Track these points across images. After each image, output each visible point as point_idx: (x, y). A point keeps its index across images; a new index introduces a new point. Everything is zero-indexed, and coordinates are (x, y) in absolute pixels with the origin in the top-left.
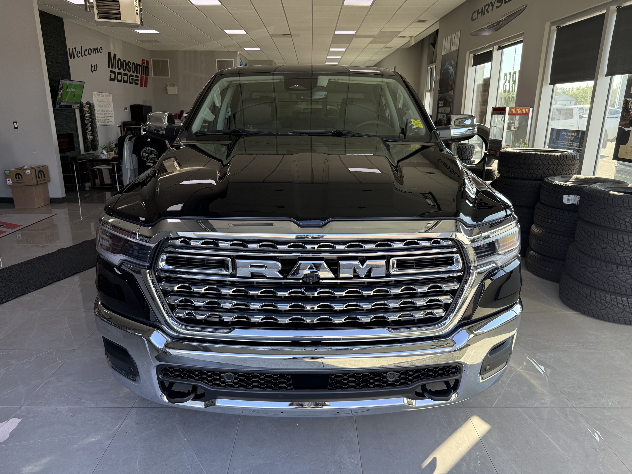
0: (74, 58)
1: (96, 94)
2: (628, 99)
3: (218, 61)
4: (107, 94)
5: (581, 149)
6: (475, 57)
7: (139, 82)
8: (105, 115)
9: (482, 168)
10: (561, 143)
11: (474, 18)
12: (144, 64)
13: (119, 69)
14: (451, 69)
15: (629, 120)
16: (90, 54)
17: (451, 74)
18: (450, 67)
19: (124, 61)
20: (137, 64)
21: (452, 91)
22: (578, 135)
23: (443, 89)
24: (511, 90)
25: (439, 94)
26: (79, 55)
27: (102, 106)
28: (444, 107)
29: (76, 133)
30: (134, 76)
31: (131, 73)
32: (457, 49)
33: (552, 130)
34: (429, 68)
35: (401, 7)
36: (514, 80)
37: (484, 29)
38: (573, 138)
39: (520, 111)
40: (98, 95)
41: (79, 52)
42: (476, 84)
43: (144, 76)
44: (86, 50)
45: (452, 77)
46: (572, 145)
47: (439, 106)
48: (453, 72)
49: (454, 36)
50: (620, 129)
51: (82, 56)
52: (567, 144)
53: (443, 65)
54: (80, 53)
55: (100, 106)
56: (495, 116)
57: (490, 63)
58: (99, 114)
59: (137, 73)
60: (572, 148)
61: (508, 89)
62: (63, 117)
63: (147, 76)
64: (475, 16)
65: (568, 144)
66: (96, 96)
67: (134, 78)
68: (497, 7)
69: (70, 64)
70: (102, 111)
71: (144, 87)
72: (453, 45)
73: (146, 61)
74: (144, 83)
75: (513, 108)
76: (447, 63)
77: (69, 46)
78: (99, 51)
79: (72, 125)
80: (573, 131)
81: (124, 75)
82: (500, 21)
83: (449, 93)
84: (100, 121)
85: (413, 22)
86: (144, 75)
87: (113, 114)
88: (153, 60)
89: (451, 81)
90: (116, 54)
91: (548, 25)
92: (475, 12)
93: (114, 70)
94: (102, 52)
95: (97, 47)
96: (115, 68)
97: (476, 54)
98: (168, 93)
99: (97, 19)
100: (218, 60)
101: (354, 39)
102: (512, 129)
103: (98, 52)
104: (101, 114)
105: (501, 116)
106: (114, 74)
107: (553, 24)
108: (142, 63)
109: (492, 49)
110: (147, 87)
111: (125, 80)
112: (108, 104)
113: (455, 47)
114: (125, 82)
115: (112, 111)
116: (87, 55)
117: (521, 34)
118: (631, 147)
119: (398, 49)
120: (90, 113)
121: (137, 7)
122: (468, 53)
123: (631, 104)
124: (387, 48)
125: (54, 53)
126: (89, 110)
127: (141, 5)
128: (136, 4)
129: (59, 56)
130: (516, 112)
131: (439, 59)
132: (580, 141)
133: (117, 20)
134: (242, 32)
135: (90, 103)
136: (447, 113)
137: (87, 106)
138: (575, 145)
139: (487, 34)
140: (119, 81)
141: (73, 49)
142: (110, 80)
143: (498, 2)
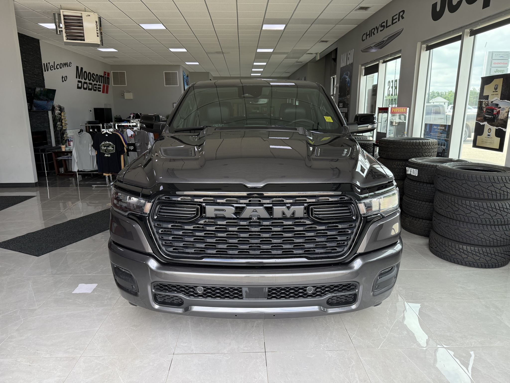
0: (48, 70)
2: (482, 100)
5: (448, 139)
6: (365, 68)
7: (101, 90)
11: (364, 39)
12: (106, 75)
13: (85, 79)
14: (348, 78)
15: (484, 116)
16: (61, 67)
17: (348, 82)
18: (347, 77)
19: (89, 73)
20: (100, 75)
21: (349, 95)
22: (445, 128)
23: (342, 93)
24: (393, 94)
25: (339, 97)
26: (52, 69)
28: (342, 108)
29: (49, 131)
30: (97, 85)
31: (95, 82)
32: (352, 63)
33: (426, 125)
34: (332, 77)
35: (307, 30)
36: (396, 86)
37: (372, 47)
38: (442, 130)
39: (399, 110)
41: (52, 66)
42: (367, 89)
43: (106, 85)
44: (58, 64)
45: (349, 85)
46: (441, 136)
48: (349, 81)
49: (349, 52)
50: (477, 124)
51: (55, 69)
52: (437, 136)
53: (341, 75)
54: (53, 67)
56: (380, 114)
57: (377, 73)
58: (68, 115)
59: (100, 83)
60: (442, 138)
61: (391, 93)
62: (38, 118)
63: (108, 85)
64: (364, 37)
67: (97, 86)
68: (381, 31)
69: (44, 75)
71: (106, 93)
72: (348, 60)
73: (108, 73)
74: (105, 90)
75: (395, 108)
76: (344, 74)
77: (44, 61)
78: (68, 65)
79: (45, 124)
80: (442, 126)
81: (89, 84)
82: (383, 41)
83: (346, 97)
85: (317, 42)
89: (348, 88)
90: (83, 68)
91: (419, 44)
92: (365, 34)
93: (80, 80)
94: (71, 66)
95: (67, 63)
96: (82, 79)
97: (367, 67)
98: (125, 98)
99: (65, 40)
100: (165, 72)
101: (273, 56)
102: (394, 124)
103: (68, 66)
105: (385, 115)
106: (81, 84)
107: (423, 43)
108: (104, 75)
109: (378, 63)
113: (350, 62)
114: (90, 89)
116: (59, 68)
117: (400, 51)
118: (486, 137)
119: (307, 63)
120: (60, 114)
121: (98, 31)
122: (360, 66)
123: (484, 104)
124: (298, 62)
125: (32, 67)
126: (60, 112)
127: (101, 29)
128: (97, 28)
129: (35, 69)
130: (396, 111)
131: (338, 71)
132: (447, 133)
133: (81, 41)
134: (184, 50)
135: (61, 107)
136: (346, 113)
137: (58, 108)
138: (443, 136)
139: (374, 51)
140: (85, 89)
141: (47, 63)
142: (77, 88)
143: (382, 26)
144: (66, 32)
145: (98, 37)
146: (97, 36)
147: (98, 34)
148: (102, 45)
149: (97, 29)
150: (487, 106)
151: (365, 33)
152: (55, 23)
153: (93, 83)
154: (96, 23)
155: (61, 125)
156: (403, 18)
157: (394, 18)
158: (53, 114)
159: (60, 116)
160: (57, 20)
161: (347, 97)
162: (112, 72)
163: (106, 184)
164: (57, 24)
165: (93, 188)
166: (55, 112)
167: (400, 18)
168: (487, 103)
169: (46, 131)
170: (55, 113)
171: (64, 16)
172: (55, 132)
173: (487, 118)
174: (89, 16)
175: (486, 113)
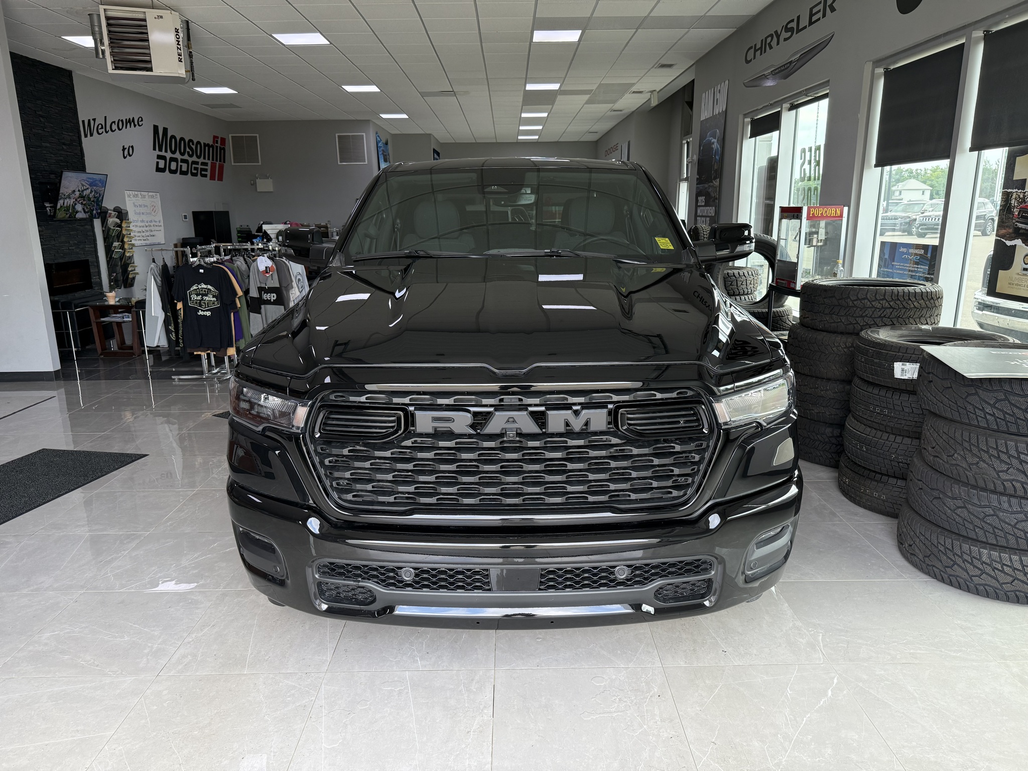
0: (91, 135)
1: (131, 194)
2: (1009, 190)
3: (338, 136)
4: (150, 194)
5: (932, 276)
6: (754, 123)
7: (208, 173)
8: (148, 229)
9: (767, 310)
10: (899, 267)
11: (748, 59)
12: (217, 143)
13: (173, 152)
15: (1014, 227)
16: (121, 128)
17: (715, 152)
18: (713, 140)
19: (182, 139)
20: (204, 144)
21: (718, 180)
22: (926, 253)
23: (704, 176)
24: (813, 176)
25: (697, 184)
26: (100, 131)
27: (143, 214)
28: (706, 206)
29: (95, 260)
30: (200, 164)
31: (195, 158)
32: (724, 110)
33: (883, 243)
34: (684, 142)
35: (628, 42)
36: (817, 159)
37: (766, 76)
38: (919, 257)
39: (826, 212)
40: (134, 196)
41: (100, 126)
42: (756, 166)
43: (218, 163)
44: (114, 122)
45: (717, 157)
46: (916, 269)
47: (699, 204)
48: (718, 148)
49: (719, 88)
50: (997, 243)
51: (107, 132)
52: (908, 268)
53: (702, 138)
54: (102, 128)
55: (139, 214)
56: (784, 221)
57: (778, 132)
58: (136, 226)
59: (204, 158)
60: (918, 274)
61: (808, 175)
62: (71, 233)
63: (222, 163)
64: (751, 55)
65: (910, 268)
66: (132, 196)
67: (200, 166)
68: (785, 40)
69: (83, 145)
70: (142, 221)
71: (218, 180)
73: (221, 138)
74: (217, 175)
75: (814, 208)
76: (708, 134)
77: (83, 115)
78: (136, 123)
79: (87, 246)
80: (918, 246)
81: (181, 162)
82: (791, 62)
83: (712, 182)
84: (139, 238)
85: (652, 68)
86: (217, 161)
87: (163, 226)
88: (232, 136)
89: (716, 163)
90: (167, 129)
91: (869, 66)
92: (751, 48)
93: (163, 153)
94: (142, 124)
95: (133, 118)
96: (166, 151)
97: (756, 118)
98: (258, 190)
99: (111, 71)
100: (338, 134)
101: (559, 98)
102: (814, 244)
103: (135, 126)
104: (140, 227)
105: (795, 222)
106: (163, 161)
107: (877, 63)
108: (214, 142)
109: (779, 109)
110: (222, 181)
111: (183, 170)
112: (153, 210)
113: (720, 108)
114: (182, 173)
115: (159, 222)
116: (115, 130)
117: (826, 84)
118: (1018, 274)
119: (633, 112)
120: (120, 226)
121: (180, 50)
122: (741, 117)
123: (1015, 199)
124: (614, 111)
125: (55, 128)
126: (118, 221)
127: (190, 45)
128: (178, 44)
129: (64, 133)
130: (820, 215)
131: (696, 128)
132: (930, 263)
133: (147, 71)
134: (373, 89)
135: (121, 209)
136: (711, 217)
137: (113, 213)
138: (922, 270)
139: (772, 85)
140: (173, 172)
141: (89, 120)
142: (156, 171)
143: (787, 29)
144: (112, 54)
145: (182, 62)
146: (179, 61)
147: (181, 56)
148: (193, 80)
149: (179, 46)
150: (1021, 203)
151: (752, 46)
152: (93, 34)
153: (190, 160)
154: (176, 32)
155: (122, 247)
156: (833, 9)
157: (814, 11)
158: (105, 225)
159: (118, 228)
160: (97, 29)
161: (714, 184)
162: (230, 135)
163: (202, 373)
164: (98, 36)
165: (175, 382)
166: (108, 220)
167: (828, 9)
168: (1021, 196)
169: (88, 260)
170: (107, 222)
171: (108, 18)
172: (108, 262)
173: (1021, 231)
174: (161, 17)
175: (1019, 220)
